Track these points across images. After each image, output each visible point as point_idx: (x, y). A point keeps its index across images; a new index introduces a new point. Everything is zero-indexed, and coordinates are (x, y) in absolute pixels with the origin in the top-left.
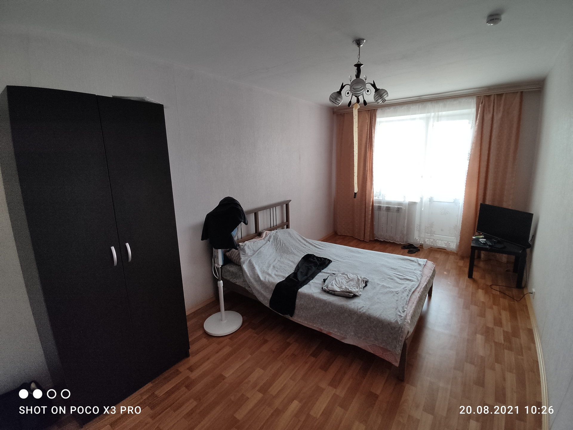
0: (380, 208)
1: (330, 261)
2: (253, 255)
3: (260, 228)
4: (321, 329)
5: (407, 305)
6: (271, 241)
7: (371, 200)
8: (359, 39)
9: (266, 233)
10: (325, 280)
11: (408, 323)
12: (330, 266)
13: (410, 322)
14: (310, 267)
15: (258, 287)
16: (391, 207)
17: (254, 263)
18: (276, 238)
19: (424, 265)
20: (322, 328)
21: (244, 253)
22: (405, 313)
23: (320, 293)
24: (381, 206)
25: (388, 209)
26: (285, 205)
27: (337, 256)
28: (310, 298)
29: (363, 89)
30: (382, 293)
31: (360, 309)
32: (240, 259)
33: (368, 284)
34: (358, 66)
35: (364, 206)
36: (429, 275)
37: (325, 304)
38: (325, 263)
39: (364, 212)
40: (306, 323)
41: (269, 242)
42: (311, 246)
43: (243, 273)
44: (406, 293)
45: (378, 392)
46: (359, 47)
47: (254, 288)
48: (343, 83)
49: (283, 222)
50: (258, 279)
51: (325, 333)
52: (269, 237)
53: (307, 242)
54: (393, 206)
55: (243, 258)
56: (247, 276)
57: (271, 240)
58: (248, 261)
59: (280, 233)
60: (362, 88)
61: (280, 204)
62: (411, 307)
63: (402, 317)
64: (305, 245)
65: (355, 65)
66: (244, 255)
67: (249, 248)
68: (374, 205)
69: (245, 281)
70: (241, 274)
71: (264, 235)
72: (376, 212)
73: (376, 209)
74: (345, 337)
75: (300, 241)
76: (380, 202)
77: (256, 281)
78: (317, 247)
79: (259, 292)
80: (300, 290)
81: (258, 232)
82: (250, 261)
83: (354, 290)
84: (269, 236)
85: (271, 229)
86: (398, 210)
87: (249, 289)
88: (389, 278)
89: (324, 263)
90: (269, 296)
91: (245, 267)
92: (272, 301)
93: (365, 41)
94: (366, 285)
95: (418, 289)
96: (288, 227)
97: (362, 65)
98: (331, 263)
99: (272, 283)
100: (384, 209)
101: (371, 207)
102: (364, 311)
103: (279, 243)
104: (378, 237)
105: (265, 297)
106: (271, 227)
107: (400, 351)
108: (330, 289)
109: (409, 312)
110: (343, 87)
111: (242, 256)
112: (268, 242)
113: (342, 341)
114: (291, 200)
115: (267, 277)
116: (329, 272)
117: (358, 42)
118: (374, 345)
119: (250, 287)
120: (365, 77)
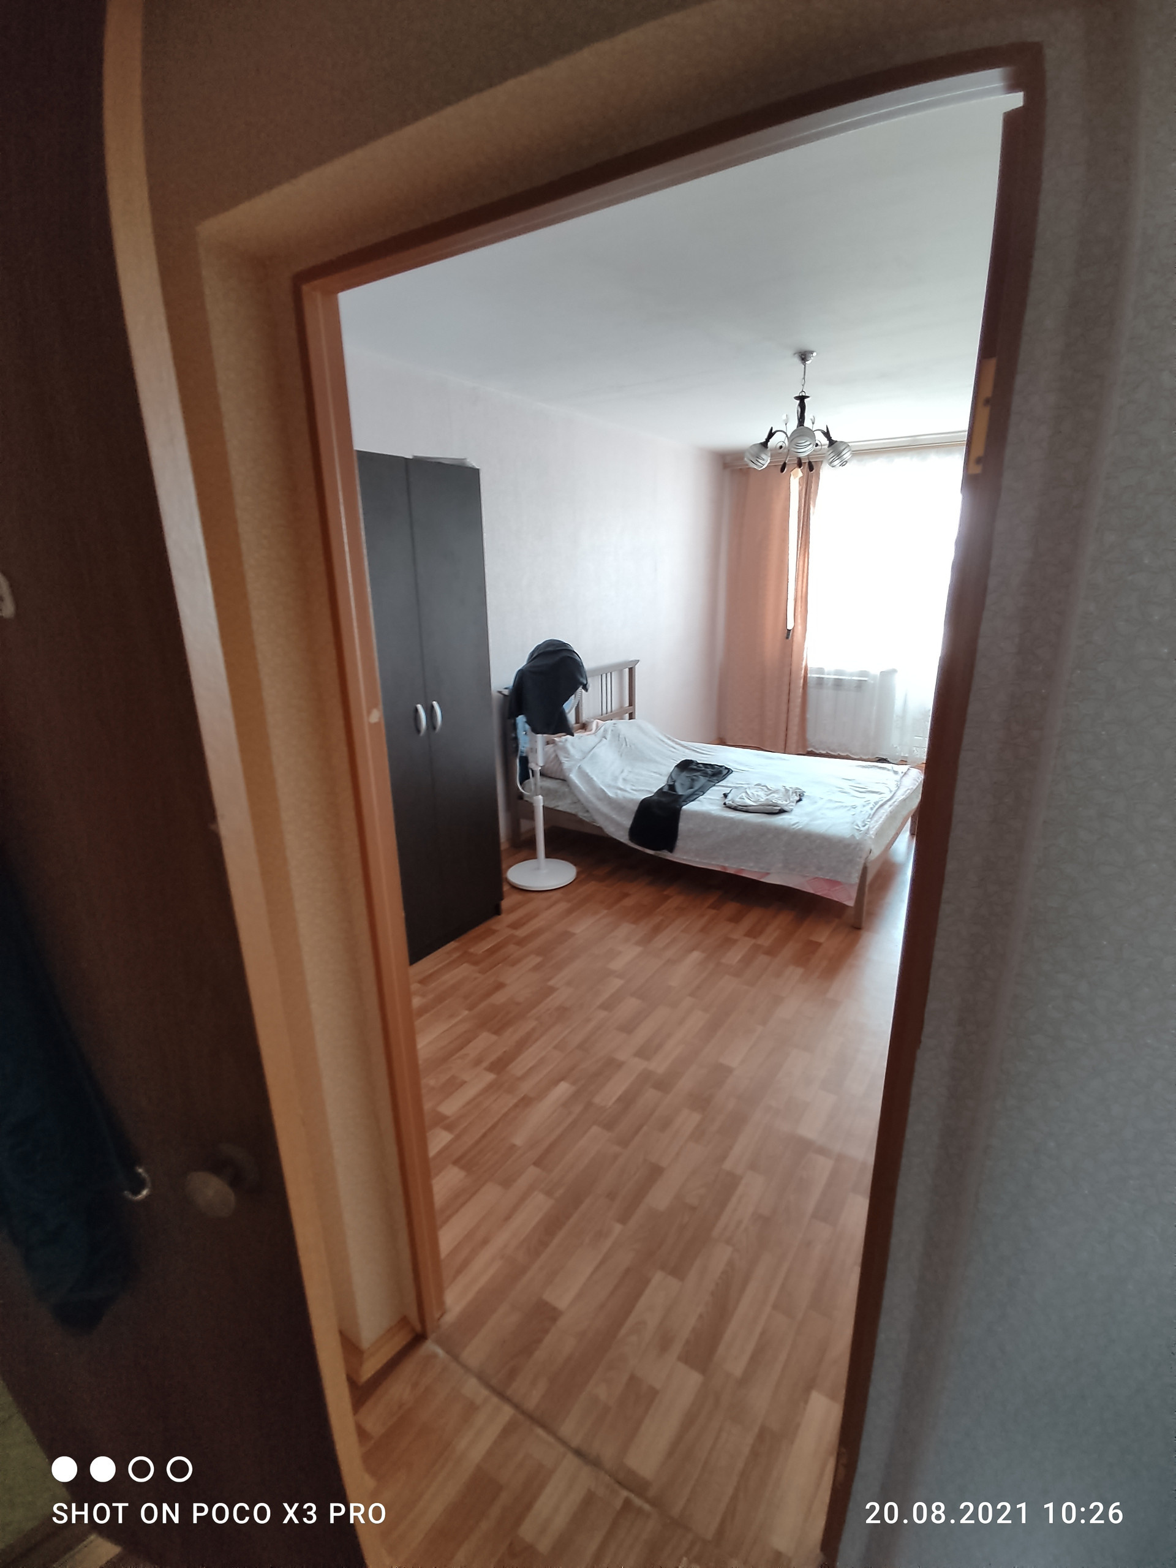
0: (820, 682)
1: (729, 771)
2: (584, 758)
3: (584, 717)
4: (724, 867)
5: (871, 818)
6: (608, 739)
7: (802, 664)
8: (805, 352)
9: (597, 723)
10: (725, 796)
11: (871, 838)
12: (730, 777)
13: (873, 837)
14: (694, 777)
15: (605, 809)
16: (845, 679)
17: (588, 770)
18: (617, 735)
19: (903, 774)
20: (727, 865)
21: (566, 755)
22: (867, 827)
23: (723, 810)
24: (823, 678)
25: (838, 684)
26: (627, 670)
27: (741, 764)
28: (706, 818)
29: (810, 444)
30: (828, 808)
31: (794, 825)
32: (561, 763)
33: (804, 799)
34: (802, 399)
35: (786, 680)
36: (911, 787)
37: (733, 822)
38: (720, 772)
39: (788, 692)
40: (698, 860)
41: (606, 739)
42: (687, 751)
43: (570, 789)
44: (868, 808)
45: (822, 940)
46: (805, 366)
47: (598, 810)
48: (772, 428)
49: (621, 707)
50: (604, 797)
51: (732, 872)
52: (604, 731)
53: (679, 744)
54: (850, 678)
55: (566, 764)
56: (581, 791)
57: (609, 737)
58: (577, 768)
59: (624, 726)
60: (808, 443)
61: (618, 668)
62: (877, 821)
63: (861, 831)
64: (675, 748)
65: (797, 398)
66: (567, 758)
67: (573, 746)
68: (809, 675)
69: (577, 802)
70: (567, 790)
71: (594, 726)
72: (812, 692)
73: (811, 683)
74: (768, 872)
75: (663, 741)
76: (821, 670)
77: (600, 799)
78: (698, 752)
79: (607, 818)
80: (684, 807)
81: (580, 721)
82: (580, 767)
83: (783, 803)
84: (603, 728)
85: (604, 718)
86: (860, 685)
87: (586, 815)
88: (840, 791)
89: (718, 773)
90: (628, 822)
91: (574, 777)
92: (635, 832)
93: (815, 354)
94: (800, 800)
95: (890, 803)
96: (631, 717)
97: (808, 397)
98: (732, 774)
99: (632, 800)
100: (830, 684)
101: (802, 681)
102: (800, 827)
103: (624, 744)
104: (813, 747)
105: (618, 825)
106: (602, 715)
107: (857, 879)
108: (738, 804)
109: (873, 827)
110: (771, 435)
111: (563, 760)
112: (604, 739)
113: (762, 880)
114: (638, 661)
115: (619, 792)
116: (729, 785)
117: (804, 357)
118: (816, 878)
119: (587, 811)
120: (813, 418)
